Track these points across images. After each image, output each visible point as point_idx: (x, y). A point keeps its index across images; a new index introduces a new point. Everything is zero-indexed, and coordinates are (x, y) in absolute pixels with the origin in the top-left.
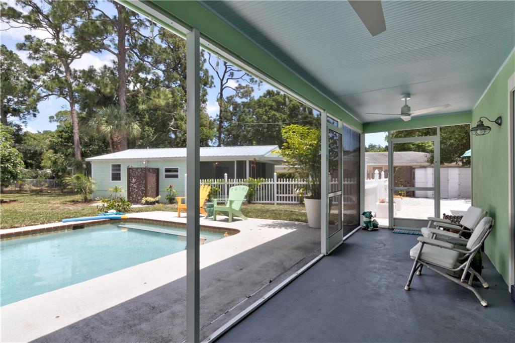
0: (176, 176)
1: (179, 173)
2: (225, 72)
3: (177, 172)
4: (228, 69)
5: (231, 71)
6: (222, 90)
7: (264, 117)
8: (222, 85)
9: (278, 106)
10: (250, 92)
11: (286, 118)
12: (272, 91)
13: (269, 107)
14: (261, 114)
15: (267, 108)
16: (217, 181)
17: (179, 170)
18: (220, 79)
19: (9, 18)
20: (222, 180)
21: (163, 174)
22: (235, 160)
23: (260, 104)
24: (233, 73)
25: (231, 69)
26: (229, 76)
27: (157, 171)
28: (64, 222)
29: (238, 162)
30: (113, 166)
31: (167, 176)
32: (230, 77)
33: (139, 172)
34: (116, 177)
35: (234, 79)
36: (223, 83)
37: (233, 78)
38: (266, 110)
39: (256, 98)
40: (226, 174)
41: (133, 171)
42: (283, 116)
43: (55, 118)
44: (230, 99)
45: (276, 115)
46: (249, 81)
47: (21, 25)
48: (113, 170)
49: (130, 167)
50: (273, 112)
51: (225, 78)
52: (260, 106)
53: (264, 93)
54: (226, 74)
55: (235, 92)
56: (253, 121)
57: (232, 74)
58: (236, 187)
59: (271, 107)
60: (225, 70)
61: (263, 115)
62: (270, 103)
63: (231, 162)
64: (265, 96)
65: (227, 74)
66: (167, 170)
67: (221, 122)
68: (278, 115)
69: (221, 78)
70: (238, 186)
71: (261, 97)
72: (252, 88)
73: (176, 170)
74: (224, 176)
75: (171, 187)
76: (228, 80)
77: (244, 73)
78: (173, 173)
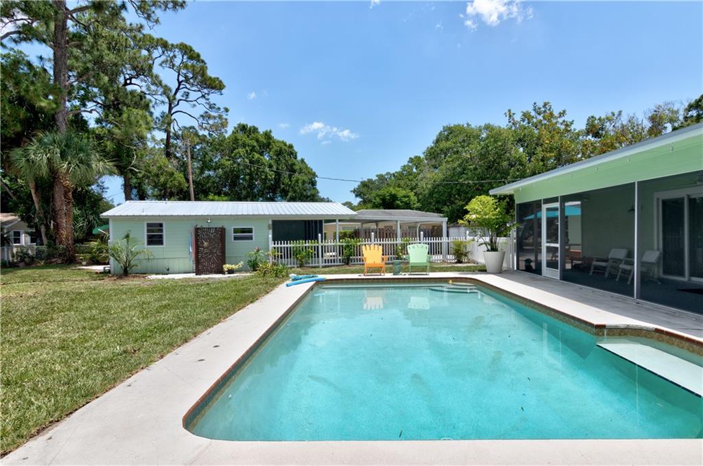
0: (251, 238)
1: (253, 234)
2: (178, 90)
3: (252, 232)
4: (181, 86)
5: (186, 90)
6: (170, 115)
8: (170, 107)
16: (309, 242)
17: (253, 230)
18: (169, 98)
20: (315, 241)
21: (230, 235)
24: (188, 93)
25: (187, 87)
26: (182, 96)
27: (222, 232)
30: (149, 225)
31: (236, 238)
32: (184, 98)
33: (212, 234)
34: (156, 240)
35: (189, 101)
36: (173, 105)
37: (188, 99)
40: (320, 235)
48: (149, 231)
49: (199, 226)
51: (175, 99)
53: (236, 128)
54: (178, 93)
57: (187, 95)
60: (177, 87)
64: (237, 132)
66: (236, 231)
73: (250, 231)
75: (258, 251)
76: (180, 102)
77: (199, 94)
78: (244, 233)
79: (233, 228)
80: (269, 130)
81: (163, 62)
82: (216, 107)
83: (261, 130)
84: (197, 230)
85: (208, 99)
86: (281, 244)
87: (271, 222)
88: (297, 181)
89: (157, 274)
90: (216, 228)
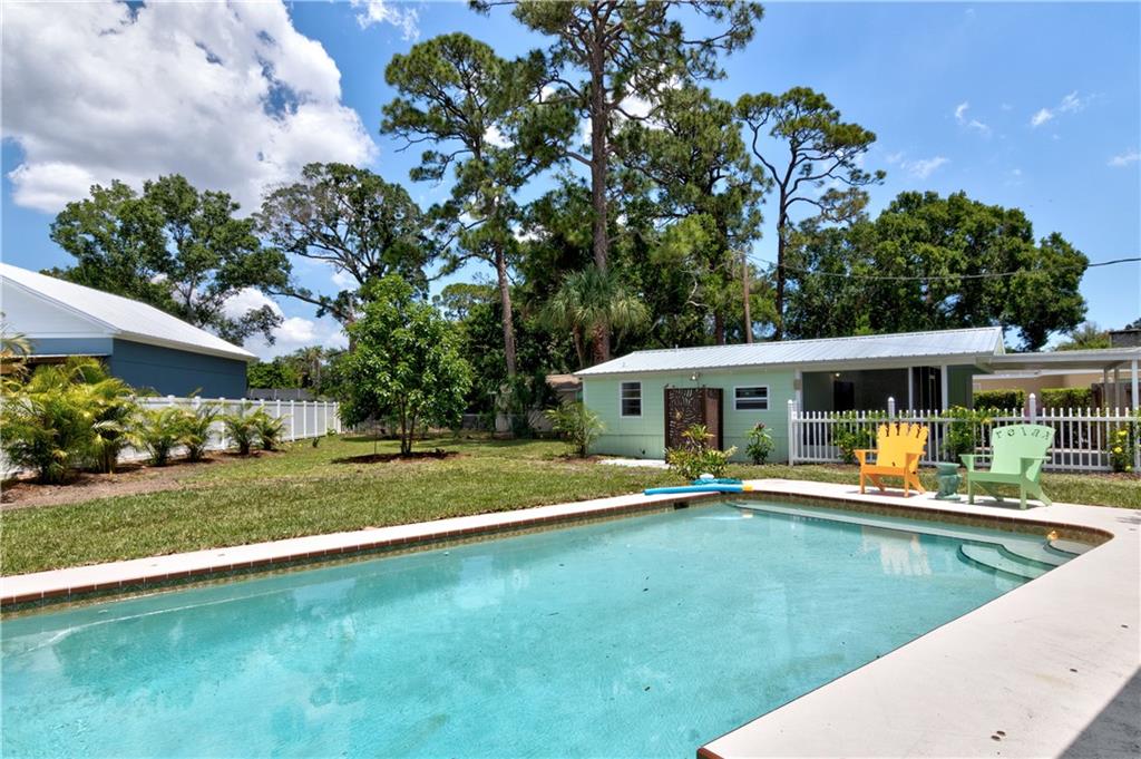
0: (763, 405)
1: (768, 398)
2: (793, 165)
3: (765, 395)
4: (798, 159)
5: (806, 161)
6: (783, 208)
7: (899, 259)
8: (783, 197)
9: (934, 229)
10: (860, 203)
11: (958, 258)
12: (914, 194)
13: (911, 235)
14: (891, 254)
15: (905, 237)
16: (867, 414)
17: (768, 391)
18: (780, 183)
19: (407, 128)
20: (880, 411)
21: (731, 400)
22: (910, 366)
23: (883, 228)
24: (810, 165)
25: (807, 158)
26: (801, 173)
27: (719, 394)
28: (647, 494)
29: (916, 370)
30: (625, 385)
31: (740, 406)
32: (804, 176)
33: (689, 398)
34: (632, 408)
35: (812, 179)
36: (787, 192)
37: (810, 176)
38: (903, 242)
39: (873, 219)
40: (891, 399)
41: (678, 395)
42: (950, 253)
43: (442, 299)
44: (809, 226)
45: (931, 253)
46: (848, 178)
47: (425, 135)
48: (625, 394)
49: (669, 387)
50: (923, 247)
51: (790, 181)
52: (884, 236)
53: (893, 203)
54: (794, 170)
55: (820, 209)
56: (870, 273)
57: (808, 168)
58: (1011, 427)
59: (917, 236)
60: (791, 161)
61: (895, 255)
62: (912, 224)
63: (902, 369)
64: (894, 210)
65: (798, 168)
66: (739, 393)
67: (781, 282)
68: (935, 251)
69: (783, 182)
70: (1015, 427)
71: (884, 213)
72: (865, 194)
73: (762, 392)
74: (887, 402)
75: (760, 428)
76: (799, 184)
77: (834, 161)
78: (754, 398)
79: (735, 387)
80: (958, 192)
81: (774, 129)
82: (862, 175)
83: (944, 196)
84: (667, 392)
85: (852, 165)
86: (811, 417)
87: (798, 376)
88: (1022, 284)
89: (629, 457)
90: (694, 389)
